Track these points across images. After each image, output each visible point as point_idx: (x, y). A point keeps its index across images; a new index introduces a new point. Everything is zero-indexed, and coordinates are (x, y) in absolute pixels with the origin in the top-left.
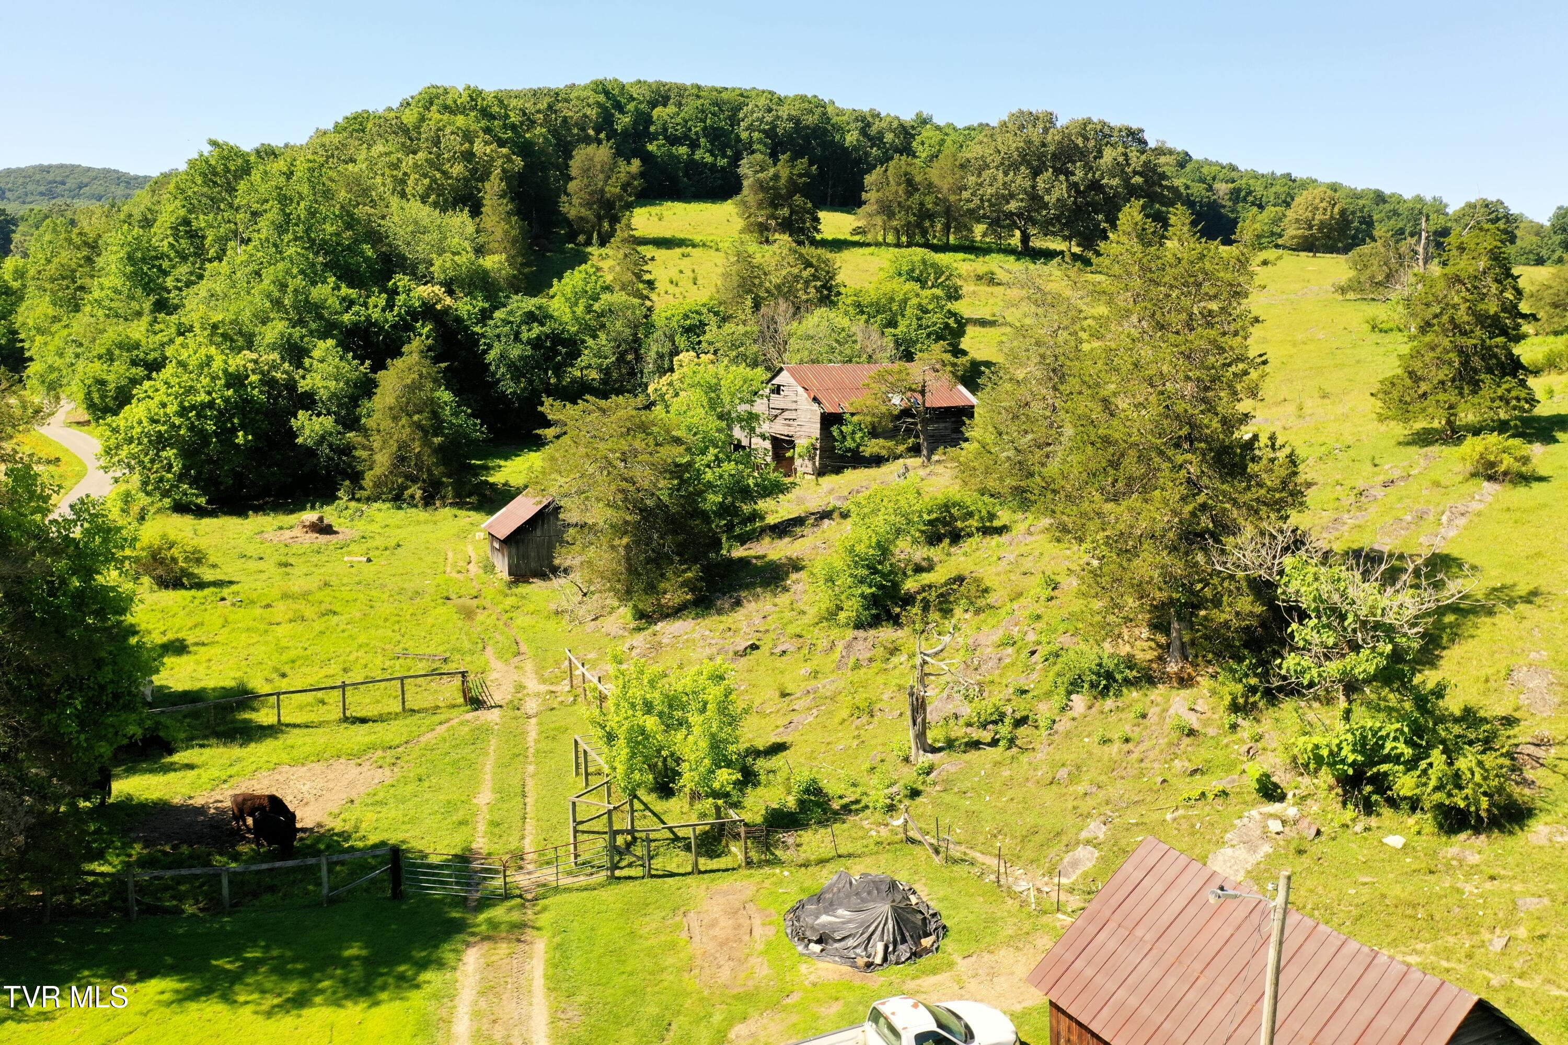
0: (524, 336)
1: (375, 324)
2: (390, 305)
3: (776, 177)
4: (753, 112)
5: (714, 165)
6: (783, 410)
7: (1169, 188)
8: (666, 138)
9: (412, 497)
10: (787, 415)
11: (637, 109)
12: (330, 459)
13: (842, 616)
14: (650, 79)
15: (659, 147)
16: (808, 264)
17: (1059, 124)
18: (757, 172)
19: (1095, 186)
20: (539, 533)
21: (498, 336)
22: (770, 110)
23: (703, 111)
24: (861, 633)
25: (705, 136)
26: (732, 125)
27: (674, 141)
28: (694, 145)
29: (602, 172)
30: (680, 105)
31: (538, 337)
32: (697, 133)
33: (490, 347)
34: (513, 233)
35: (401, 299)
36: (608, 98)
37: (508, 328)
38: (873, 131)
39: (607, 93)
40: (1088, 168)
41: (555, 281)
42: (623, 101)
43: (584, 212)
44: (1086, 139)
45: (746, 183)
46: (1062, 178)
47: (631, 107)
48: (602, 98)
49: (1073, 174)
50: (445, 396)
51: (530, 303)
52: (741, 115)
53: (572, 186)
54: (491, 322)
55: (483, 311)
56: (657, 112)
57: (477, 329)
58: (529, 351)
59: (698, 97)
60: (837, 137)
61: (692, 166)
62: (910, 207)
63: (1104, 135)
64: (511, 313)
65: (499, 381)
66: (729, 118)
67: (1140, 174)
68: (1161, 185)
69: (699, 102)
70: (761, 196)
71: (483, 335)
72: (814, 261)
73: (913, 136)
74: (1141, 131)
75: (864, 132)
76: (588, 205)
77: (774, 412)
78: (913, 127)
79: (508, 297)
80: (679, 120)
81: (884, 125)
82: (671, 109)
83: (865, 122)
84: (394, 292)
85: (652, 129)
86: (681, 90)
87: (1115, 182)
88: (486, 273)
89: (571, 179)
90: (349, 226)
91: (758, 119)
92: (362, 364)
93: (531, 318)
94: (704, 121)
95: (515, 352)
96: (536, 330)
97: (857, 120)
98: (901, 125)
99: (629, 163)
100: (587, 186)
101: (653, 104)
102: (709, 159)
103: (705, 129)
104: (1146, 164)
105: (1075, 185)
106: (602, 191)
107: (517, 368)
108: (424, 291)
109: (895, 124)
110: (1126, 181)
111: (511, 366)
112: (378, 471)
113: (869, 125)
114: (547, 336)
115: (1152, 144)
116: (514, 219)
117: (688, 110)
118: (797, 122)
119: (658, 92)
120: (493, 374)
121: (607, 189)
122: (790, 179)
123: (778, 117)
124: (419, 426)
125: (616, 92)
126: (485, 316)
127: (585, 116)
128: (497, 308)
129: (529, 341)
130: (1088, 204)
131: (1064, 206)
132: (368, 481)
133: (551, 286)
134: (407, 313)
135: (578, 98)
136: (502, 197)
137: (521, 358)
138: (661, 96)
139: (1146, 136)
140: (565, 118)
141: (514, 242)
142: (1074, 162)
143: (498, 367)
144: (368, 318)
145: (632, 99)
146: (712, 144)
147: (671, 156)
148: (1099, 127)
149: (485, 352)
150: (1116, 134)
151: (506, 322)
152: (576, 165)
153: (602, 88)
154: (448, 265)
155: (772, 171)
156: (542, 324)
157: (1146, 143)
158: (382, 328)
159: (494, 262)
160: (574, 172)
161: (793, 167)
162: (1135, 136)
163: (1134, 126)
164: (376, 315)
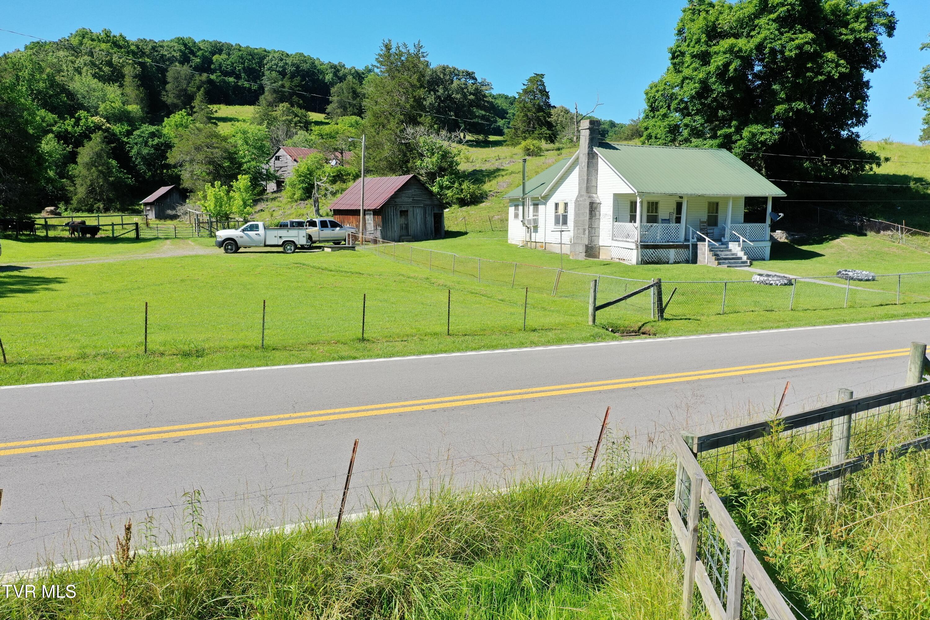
0: (150, 143)
1: (69, 133)
2: (77, 123)
3: (283, 86)
4: (272, 60)
5: (250, 89)
6: (281, 167)
7: (488, 102)
8: (221, 72)
9: (99, 208)
10: (283, 169)
11: (203, 54)
12: (53, 192)
13: (295, 197)
14: (211, 40)
15: (217, 77)
16: (296, 115)
17: (431, 67)
18: (272, 83)
19: (449, 97)
20: (168, 200)
21: (136, 144)
22: (281, 60)
23: (243, 59)
24: (303, 202)
25: (245, 73)
26: (260, 67)
27: (226, 74)
28: (238, 77)
29: (186, 79)
30: (229, 54)
31: (157, 144)
32: (239, 70)
33: (132, 148)
34: (141, 95)
35: (82, 122)
36: (186, 48)
37: (141, 139)
38: (341, 74)
39: (185, 45)
40: (445, 89)
41: (166, 119)
42: (195, 50)
43: (175, 101)
44: (445, 74)
45: (266, 89)
46: (432, 93)
47: (200, 53)
48: (183, 48)
49: (438, 91)
50: (114, 162)
51: (152, 129)
52: (265, 62)
53: (168, 87)
54: (132, 137)
55: (127, 131)
56: (215, 58)
57: (125, 139)
58: (152, 151)
59: (240, 50)
60: (321, 77)
61: (237, 88)
62: (355, 105)
63: (454, 73)
64: (142, 132)
65: (137, 165)
66: (258, 63)
67: (473, 95)
68: (484, 101)
69: (240, 53)
70: (275, 95)
71: (128, 143)
72: (299, 115)
73: (363, 78)
74: (473, 73)
75: (335, 74)
76: (178, 97)
77: (277, 169)
78: (363, 73)
79: (140, 125)
80: (229, 62)
81: (346, 71)
82: (224, 56)
83: (336, 69)
84: (79, 119)
85: (213, 66)
86: (229, 47)
87: (458, 96)
88: (129, 113)
89: (168, 83)
90: (52, 86)
91: (275, 64)
92: (68, 147)
93: (153, 135)
94: (243, 63)
95: (145, 151)
96: (156, 141)
97: (331, 67)
98: (356, 72)
99: (201, 75)
100: (177, 87)
101: (213, 53)
102: (246, 85)
103: (244, 68)
104: (477, 89)
105: (439, 97)
106: (185, 90)
107: (147, 159)
108: (96, 119)
109: (353, 71)
110: (465, 96)
111: (143, 158)
112: (80, 196)
113: (338, 71)
114: (162, 144)
115: (479, 80)
116: (141, 89)
117: (234, 57)
118: (298, 67)
119: (215, 46)
120: (134, 162)
121: (189, 89)
122: (291, 88)
123: (286, 64)
124: (100, 172)
125: (190, 45)
126: (129, 133)
127: (173, 56)
128: (134, 130)
129: (153, 146)
130: (446, 107)
131: (434, 107)
132: (74, 201)
133: (163, 121)
134: (86, 129)
135: (168, 46)
136: (134, 77)
137: (148, 154)
138: (218, 49)
139: (476, 76)
140: (163, 55)
141: (142, 100)
142: (438, 86)
143: (136, 159)
144: (66, 130)
145: (200, 49)
146: (249, 77)
147: (224, 81)
148: (452, 70)
149: (129, 151)
150: (461, 74)
151: (140, 136)
152: (170, 75)
153: (181, 41)
154: (108, 107)
155: (280, 83)
156: (159, 138)
157: (476, 79)
158: (73, 136)
159: (134, 108)
160: (169, 79)
161: (292, 82)
162: (470, 75)
163: (470, 71)
164: (70, 129)
